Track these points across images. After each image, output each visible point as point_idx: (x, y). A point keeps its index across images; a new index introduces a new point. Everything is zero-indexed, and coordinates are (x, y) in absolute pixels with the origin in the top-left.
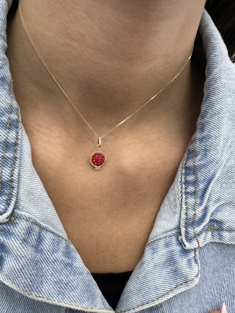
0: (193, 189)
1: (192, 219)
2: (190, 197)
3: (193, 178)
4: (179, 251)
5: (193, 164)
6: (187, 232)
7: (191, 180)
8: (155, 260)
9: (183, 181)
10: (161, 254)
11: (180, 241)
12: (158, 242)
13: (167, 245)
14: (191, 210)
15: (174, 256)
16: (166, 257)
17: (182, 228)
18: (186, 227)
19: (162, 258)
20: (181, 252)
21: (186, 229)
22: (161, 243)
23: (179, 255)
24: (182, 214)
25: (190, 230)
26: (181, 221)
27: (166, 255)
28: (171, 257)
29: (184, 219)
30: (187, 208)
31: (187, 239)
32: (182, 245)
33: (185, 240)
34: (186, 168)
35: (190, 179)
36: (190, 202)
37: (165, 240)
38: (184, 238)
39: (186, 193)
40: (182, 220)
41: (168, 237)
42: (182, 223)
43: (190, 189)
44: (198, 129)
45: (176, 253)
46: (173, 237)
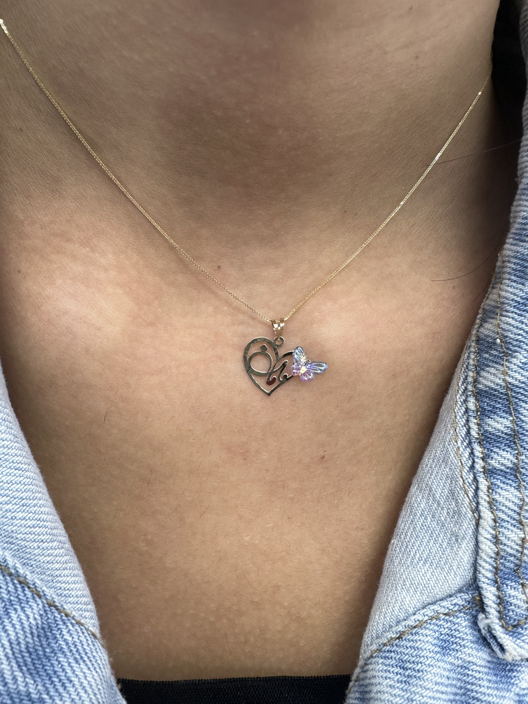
0: (511, 457)
1: (515, 556)
2: (502, 485)
3: (508, 424)
4: (485, 667)
5: (504, 380)
6: (502, 601)
7: (502, 429)
9: (474, 433)
11: (484, 631)
12: (416, 637)
14: (509, 526)
15: (472, 684)
17: (484, 586)
18: (496, 582)
21: (498, 589)
23: (489, 681)
24: (481, 539)
25: (512, 592)
26: (480, 562)
28: (461, 688)
29: (492, 557)
30: (495, 521)
31: (506, 623)
33: (501, 630)
34: (479, 395)
35: (499, 426)
36: (504, 501)
38: (498, 621)
39: (490, 472)
40: (485, 561)
42: (483, 571)
43: (499, 458)
44: (509, 273)
45: (477, 675)
46: (461, 617)
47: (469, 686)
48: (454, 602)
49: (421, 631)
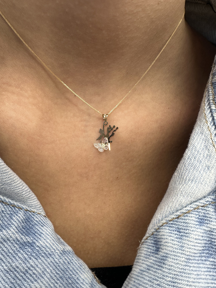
8: (186, 250)
10: (195, 237)
12: (187, 218)
13: (202, 221)
22: (191, 218)
27: (202, 238)
37: (197, 213)
41: (201, 207)
48: (206, 200)
49: (189, 215)
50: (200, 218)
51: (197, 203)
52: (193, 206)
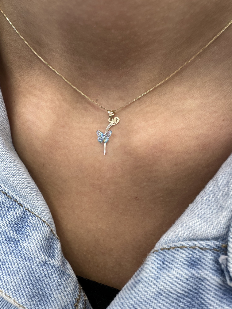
4: (216, 286)
8: (161, 283)
11: (223, 266)
12: (177, 252)
13: (194, 264)
15: (204, 291)
16: (184, 285)
19: (176, 284)
20: (220, 288)
22: (181, 255)
23: (216, 294)
27: (185, 281)
28: (196, 289)
32: (224, 276)
37: (191, 252)
41: (198, 249)
45: (208, 287)
46: (209, 253)
47: (201, 291)
48: (207, 244)
49: (181, 250)
50: (193, 259)
51: (195, 242)
52: (191, 243)
